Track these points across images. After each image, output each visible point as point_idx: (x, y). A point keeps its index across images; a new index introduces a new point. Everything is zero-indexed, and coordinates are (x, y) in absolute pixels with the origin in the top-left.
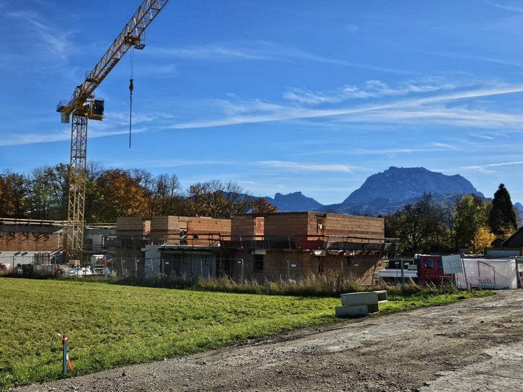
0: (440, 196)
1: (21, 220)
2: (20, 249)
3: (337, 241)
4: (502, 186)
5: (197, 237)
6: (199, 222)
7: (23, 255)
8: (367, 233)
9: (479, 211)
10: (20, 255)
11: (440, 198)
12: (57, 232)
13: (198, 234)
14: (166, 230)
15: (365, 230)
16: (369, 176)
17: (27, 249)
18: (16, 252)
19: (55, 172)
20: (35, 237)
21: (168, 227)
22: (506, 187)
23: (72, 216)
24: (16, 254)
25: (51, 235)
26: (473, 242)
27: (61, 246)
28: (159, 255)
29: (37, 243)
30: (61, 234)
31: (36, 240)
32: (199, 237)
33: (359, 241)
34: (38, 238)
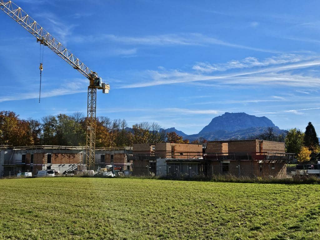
0: (255, 128)
1: (62, 146)
2: (61, 163)
3: (272, 155)
4: (310, 123)
5: (183, 154)
6: (180, 146)
7: (62, 166)
8: (278, 150)
9: (300, 138)
10: (61, 166)
11: (254, 130)
12: (80, 153)
13: (183, 153)
14: (165, 151)
15: (278, 149)
16: (213, 118)
17: (65, 163)
18: (59, 164)
19: (57, 119)
20: (68, 156)
21: (166, 149)
22: (312, 124)
23: (89, 144)
24: (59, 166)
25: (77, 154)
26: (299, 155)
27: (82, 161)
28: (166, 164)
29: (70, 159)
30: (81, 154)
31: (69, 158)
32: (184, 154)
33: (279, 155)
34: (69, 157)
